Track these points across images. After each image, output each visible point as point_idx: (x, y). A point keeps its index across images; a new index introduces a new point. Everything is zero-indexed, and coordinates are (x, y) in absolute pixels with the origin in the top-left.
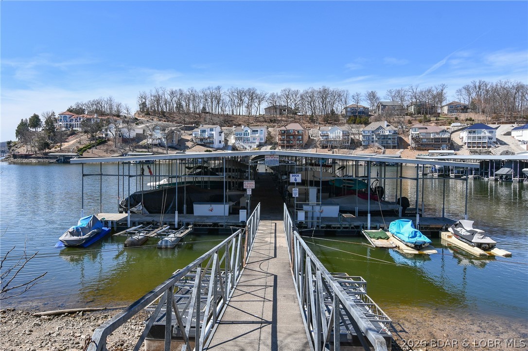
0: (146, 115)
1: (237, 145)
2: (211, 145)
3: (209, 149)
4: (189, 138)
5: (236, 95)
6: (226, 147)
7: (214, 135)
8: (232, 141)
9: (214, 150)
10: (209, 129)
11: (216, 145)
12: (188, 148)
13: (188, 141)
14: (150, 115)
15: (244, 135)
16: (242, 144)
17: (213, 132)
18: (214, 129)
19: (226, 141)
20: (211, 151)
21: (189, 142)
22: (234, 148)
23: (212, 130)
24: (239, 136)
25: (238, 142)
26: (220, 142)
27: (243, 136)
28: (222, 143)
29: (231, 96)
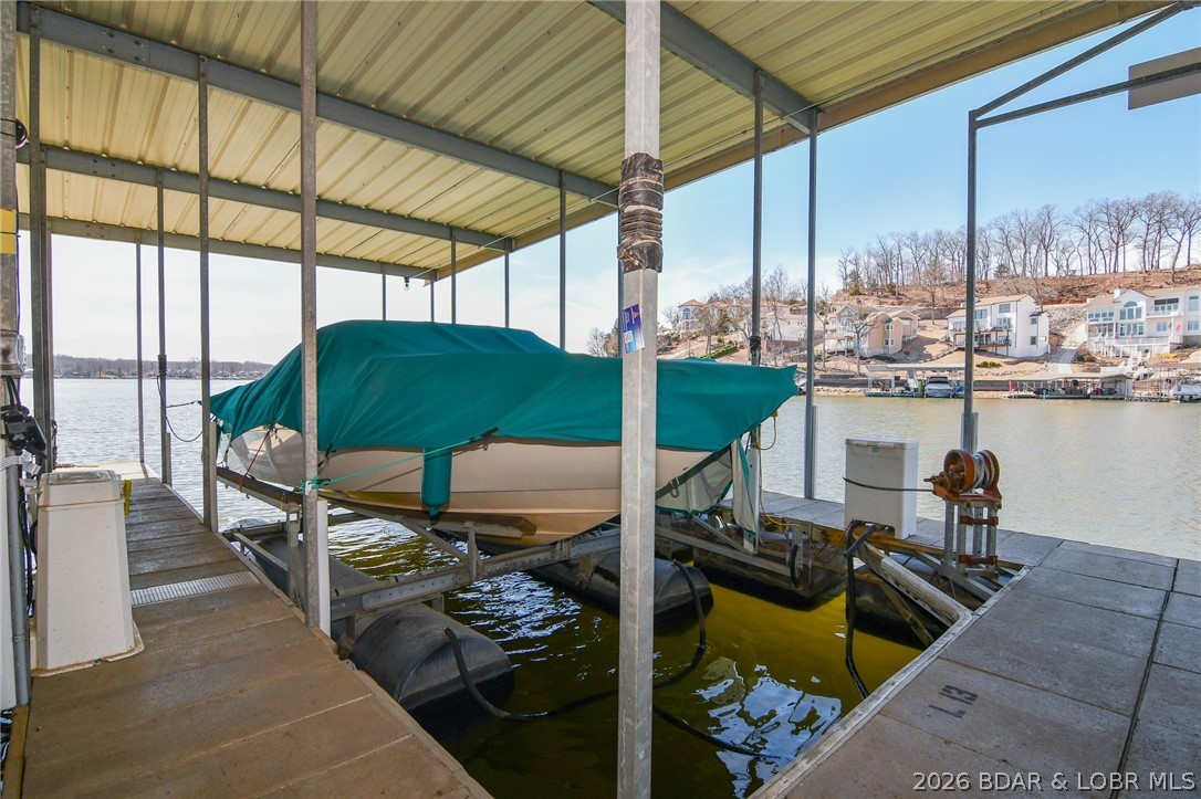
0: (852, 295)
1: (1093, 349)
2: (1002, 350)
3: (989, 360)
4: (939, 334)
5: (1105, 218)
6: (1054, 353)
7: (1013, 323)
8: (1077, 336)
9: (1008, 363)
10: (996, 308)
11: (1020, 347)
12: (929, 357)
13: (933, 341)
14: (860, 294)
15: (1122, 317)
16: (1114, 343)
17: (1007, 315)
18: (1013, 305)
19: (1056, 336)
20: (998, 366)
21: (937, 344)
22: (1081, 358)
23: (1004, 308)
24: (1101, 321)
25: (1096, 339)
26: (1034, 341)
27: (1116, 319)
28: (1039, 343)
29: (1086, 226)
